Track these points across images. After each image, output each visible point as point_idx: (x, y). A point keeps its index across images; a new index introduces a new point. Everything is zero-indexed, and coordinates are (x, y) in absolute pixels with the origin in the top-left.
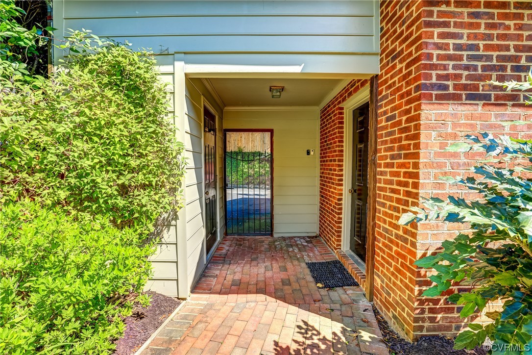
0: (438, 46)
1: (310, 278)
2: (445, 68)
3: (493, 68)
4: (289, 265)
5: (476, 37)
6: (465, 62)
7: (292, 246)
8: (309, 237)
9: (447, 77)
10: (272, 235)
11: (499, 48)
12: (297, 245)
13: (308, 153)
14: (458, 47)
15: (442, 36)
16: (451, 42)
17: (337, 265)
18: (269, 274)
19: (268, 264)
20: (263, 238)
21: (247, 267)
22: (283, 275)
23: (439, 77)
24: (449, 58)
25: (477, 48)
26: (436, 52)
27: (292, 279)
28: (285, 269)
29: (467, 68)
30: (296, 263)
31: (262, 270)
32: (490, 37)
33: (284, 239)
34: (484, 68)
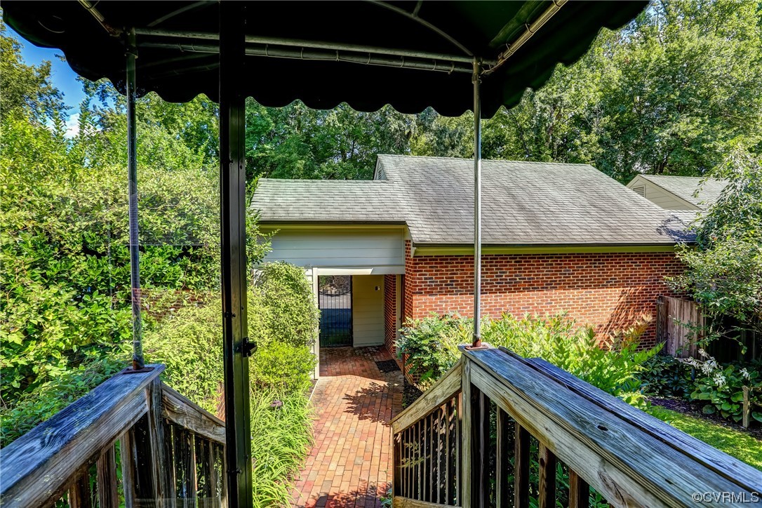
0: (419, 279)
1: (377, 369)
2: (421, 286)
3: (438, 285)
4: (365, 363)
5: (432, 275)
6: (428, 284)
7: (366, 353)
8: (378, 346)
9: (422, 289)
10: (352, 346)
11: (440, 278)
12: (370, 352)
13: (377, 289)
14: (426, 279)
15: (419, 275)
16: (423, 277)
17: (393, 361)
18: (355, 368)
19: (353, 363)
20: (346, 348)
21: (341, 366)
22: (362, 368)
23: (419, 289)
24: (423, 282)
25: (432, 278)
26: (418, 281)
27: (367, 369)
28: (363, 365)
29: (429, 286)
30: (369, 362)
31: (351, 367)
32: (437, 274)
33: (361, 348)
34: (435, 285)
